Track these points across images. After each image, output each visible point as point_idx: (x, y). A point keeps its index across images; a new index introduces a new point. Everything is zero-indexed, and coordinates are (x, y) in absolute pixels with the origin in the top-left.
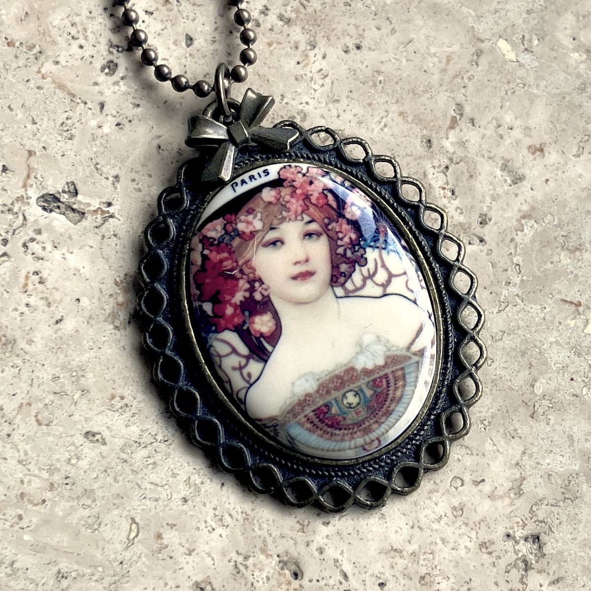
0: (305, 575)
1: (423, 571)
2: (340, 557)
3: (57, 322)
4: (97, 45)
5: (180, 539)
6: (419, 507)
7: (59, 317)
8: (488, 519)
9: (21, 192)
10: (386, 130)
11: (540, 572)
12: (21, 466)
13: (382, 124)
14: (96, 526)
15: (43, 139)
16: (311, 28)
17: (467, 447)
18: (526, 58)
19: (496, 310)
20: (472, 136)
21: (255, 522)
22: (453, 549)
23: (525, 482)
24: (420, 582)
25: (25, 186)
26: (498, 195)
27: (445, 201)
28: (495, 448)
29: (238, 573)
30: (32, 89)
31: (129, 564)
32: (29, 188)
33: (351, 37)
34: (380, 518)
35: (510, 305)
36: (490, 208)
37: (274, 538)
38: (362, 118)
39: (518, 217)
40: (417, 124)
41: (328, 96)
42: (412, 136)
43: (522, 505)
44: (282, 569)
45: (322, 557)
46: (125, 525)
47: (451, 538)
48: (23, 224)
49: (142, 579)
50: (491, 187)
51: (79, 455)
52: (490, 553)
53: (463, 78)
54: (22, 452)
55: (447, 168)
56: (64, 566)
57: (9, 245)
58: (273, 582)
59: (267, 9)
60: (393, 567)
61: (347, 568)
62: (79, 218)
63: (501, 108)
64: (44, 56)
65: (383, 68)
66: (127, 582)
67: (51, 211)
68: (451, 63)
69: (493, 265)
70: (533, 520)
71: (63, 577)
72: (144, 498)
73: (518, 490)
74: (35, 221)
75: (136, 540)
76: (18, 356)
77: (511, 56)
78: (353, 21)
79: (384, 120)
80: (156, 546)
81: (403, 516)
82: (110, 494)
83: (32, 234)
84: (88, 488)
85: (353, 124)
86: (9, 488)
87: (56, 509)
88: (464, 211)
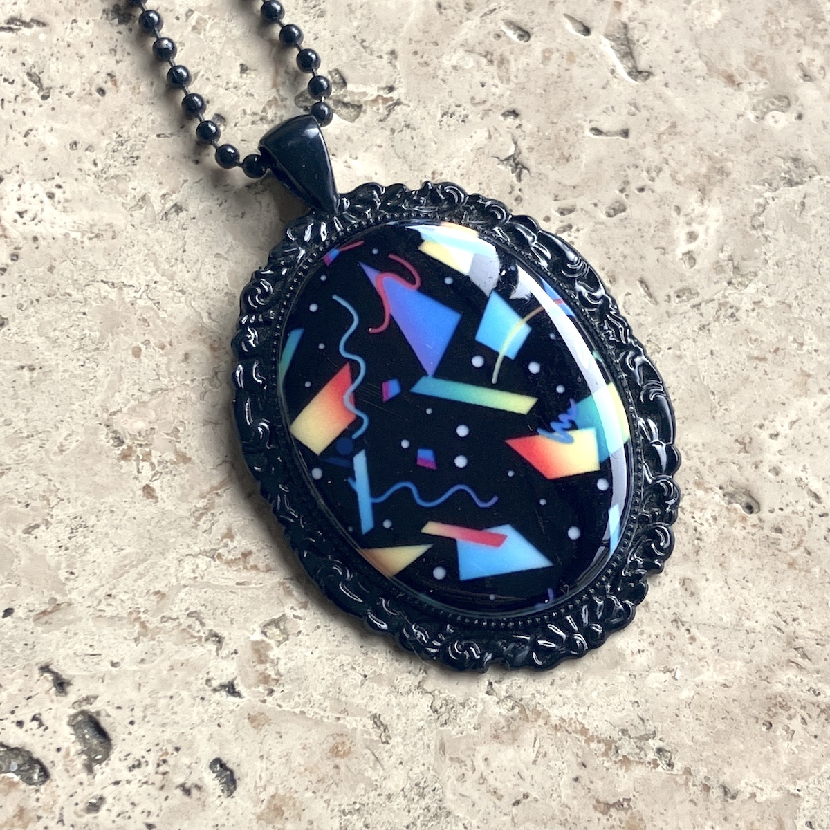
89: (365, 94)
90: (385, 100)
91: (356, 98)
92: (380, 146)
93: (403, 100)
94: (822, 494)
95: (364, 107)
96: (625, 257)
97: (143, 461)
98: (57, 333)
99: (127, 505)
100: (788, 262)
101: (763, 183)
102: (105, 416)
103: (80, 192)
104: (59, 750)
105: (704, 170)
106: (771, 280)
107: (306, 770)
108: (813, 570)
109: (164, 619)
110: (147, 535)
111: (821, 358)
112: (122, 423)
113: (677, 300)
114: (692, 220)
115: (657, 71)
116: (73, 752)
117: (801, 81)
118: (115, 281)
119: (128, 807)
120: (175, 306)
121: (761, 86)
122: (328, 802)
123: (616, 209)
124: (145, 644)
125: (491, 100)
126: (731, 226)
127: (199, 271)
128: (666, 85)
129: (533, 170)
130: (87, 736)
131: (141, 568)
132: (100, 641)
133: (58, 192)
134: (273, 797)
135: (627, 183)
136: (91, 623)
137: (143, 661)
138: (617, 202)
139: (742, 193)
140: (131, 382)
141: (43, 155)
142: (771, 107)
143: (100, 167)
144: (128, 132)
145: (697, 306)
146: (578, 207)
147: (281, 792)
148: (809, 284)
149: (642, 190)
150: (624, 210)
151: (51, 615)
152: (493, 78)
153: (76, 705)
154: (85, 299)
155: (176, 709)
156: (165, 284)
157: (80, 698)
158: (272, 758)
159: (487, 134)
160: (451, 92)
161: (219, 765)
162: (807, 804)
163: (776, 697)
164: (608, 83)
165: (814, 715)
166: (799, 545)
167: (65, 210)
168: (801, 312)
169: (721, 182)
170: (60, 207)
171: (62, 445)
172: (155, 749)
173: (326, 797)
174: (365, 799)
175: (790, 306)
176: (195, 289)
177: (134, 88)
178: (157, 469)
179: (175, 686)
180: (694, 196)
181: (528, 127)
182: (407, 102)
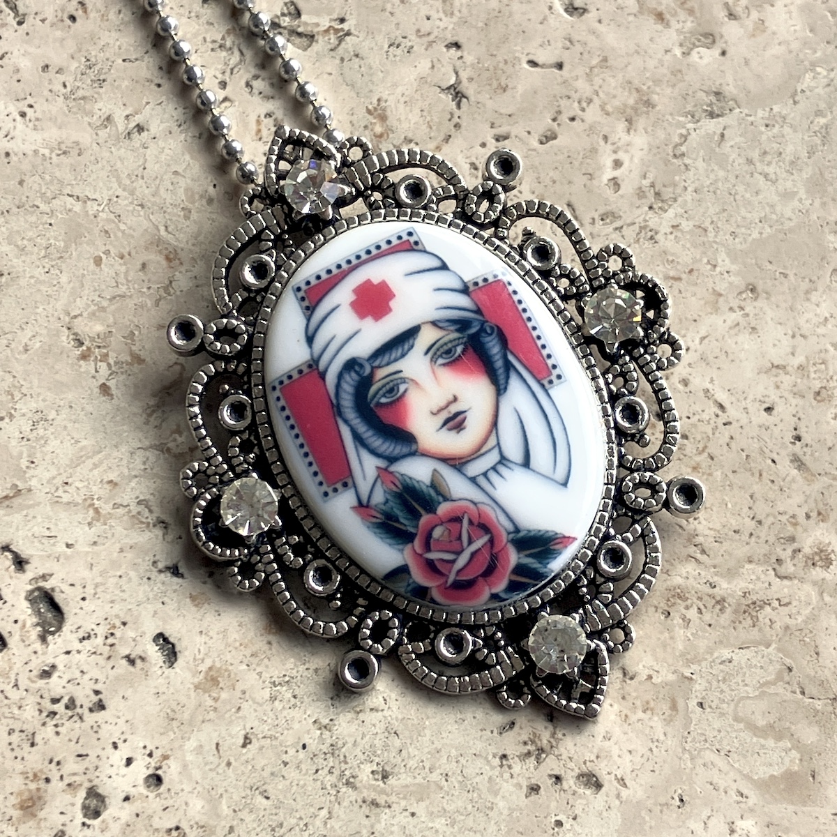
89: (317, 25)
90: (337, 31)
91: (309, 29)
92: (330, 74)
93: (353, 31)
94: (726, 404)
95: (316, 37)
96: (554, 182)
97: (101, 361)
98: (25, 242)
99: (83, 401)
100: (706, 189)
101: (686, 114)
102: (67, 319)
103: (50, 111)
104: (16, 622)
105: (631, 102)
106: (690, 205)
107: (241, 645)
108: (715, 474)
109: (116, 506)
110: (102, 429)
111: (732, 278)
112: (82, 327)
113: (601, 222)
114: (618, 148)
115: (592, 8)
116: (29, 624)
117: (726, 19)
118: (80, 195)
119: (78, 675)
120: (134, 219)
121: (689, 25)
122: (260, 674)
123: (549, 137)
124: (98, 528)
125: (435, 33)
126: (655, 155)
127: (158, 188)
128: (600, 21)
129: (472, 99)
130: (42, 610)
131: (96, 459)
132: (57, 525)
133: (29, 112)
134: (210, 669)
135: (559, 112)
136: (48, 508)
137: (95, 543)
138: (549, 130)
139: (665, 124)
140: (92, 289)
141: (16, 77)
142: (697, 43)
143: (69, 89)
144: (96, 56)
145: (620, 229)
146: (513, 135)
147: (218, 665)
148: (724, 210)
149: (573, 119)
150: (555, 138)
151: (13, 500)
152: (438, 12)
153: (33, 582)
154: (52, 211)
155: (124, 588)
156: (126, 198)
157: (37, 576)
158: (211, 634)
159: (430, 65)
160: (398, 24)
161: (162, 640)
162: (699, 687)
163: (675, 589)
164: (545, 19)
165: (709, 606)
166: (703, 451)
167: (35, 129)
168: (716, 236)
169: (647, 113)
170: (31, 125)
171: (26, 345)
172: (103, 622)
173: (259, 670)
174: (294, 673)
175: (706, 231)
176: (154, 204)
177: (103, 15)
178: (113, 369)
179: (124, 567)
180: (621, 126)
181: (469, 59)
182: (356, 33)
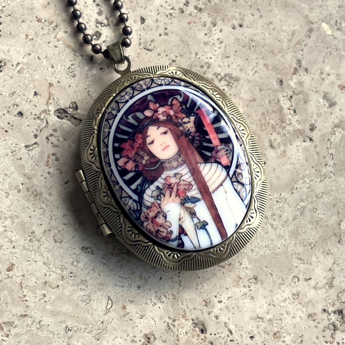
0: (207, 332)
1: (276, 330)
2: (227, 321)
3: (66, 183)
4: (89, 22)
5: (136, 309)
6: (273, 293)
7: (67, 180)
8: (313, 301)
9: (45, 107)
10: (256, 74)
11: (342, 331)
12: (45, 266)
13: (254, 71)
14: (88, 301)
15: (58, 76)
16: (213, 14)
17: (301, 259)
18: (338, 34)
19: (319, 180)
20: (306, 79)
21: (179, 300)
22: (293, 318)
23: (335, 280)
24: (273, 336)
25: (47, 104)
26: (321, 113)
27: (290, 116)
28: (317, 260)
29: (169, 329)
30: (51, 47)
31: (107, 323)
32: (49, 105)
33: (237, 20)
34: (251, 299)
35: (327, 178)
36: (316, 121)
37: (190, 310)
38: (242, 67)
39: (332, 126)
40: (274, 71)
41: (223, 54)
42: (271, 78)
43: (333, 293)
44: (195, 327)
45: (217, 321)
46: (105, 301)
47: (292, 311)
48: (46, 126)
49: (114, 332)
50: (317, 109)
51: (79, 260)
52: (314, 320)
53: (301, 45)
54: (45, 258)
55: (291, 97)
56: (69, 324)
57: (38, 138)
58: (189, 335)
59: (188, 3)
60: (258, 328)
61: (232, 327)
62: (79, 123)
63: (323, 63)
64: (58, 28)
65: (255, 38)
66: (106, 333)
67: (62, 119)
68: (295, 36)
69: (318, 154)
70: (339, 302)
71: (69, 330)
72: (116, 285)
73: (330, 285)
74: (53, 124)
75: (111, 309)
76: (43, 202)
77: (329, 32)
78: (238, 10)
79: (255, 69)
80: (122, 313)
81: (264, 299)
82: (96, 283)
83: (51, 132)
84: (83, 279)
85: (238, 70)
86: (38, 278)
87: (65, 291)
88: (301, 122)
